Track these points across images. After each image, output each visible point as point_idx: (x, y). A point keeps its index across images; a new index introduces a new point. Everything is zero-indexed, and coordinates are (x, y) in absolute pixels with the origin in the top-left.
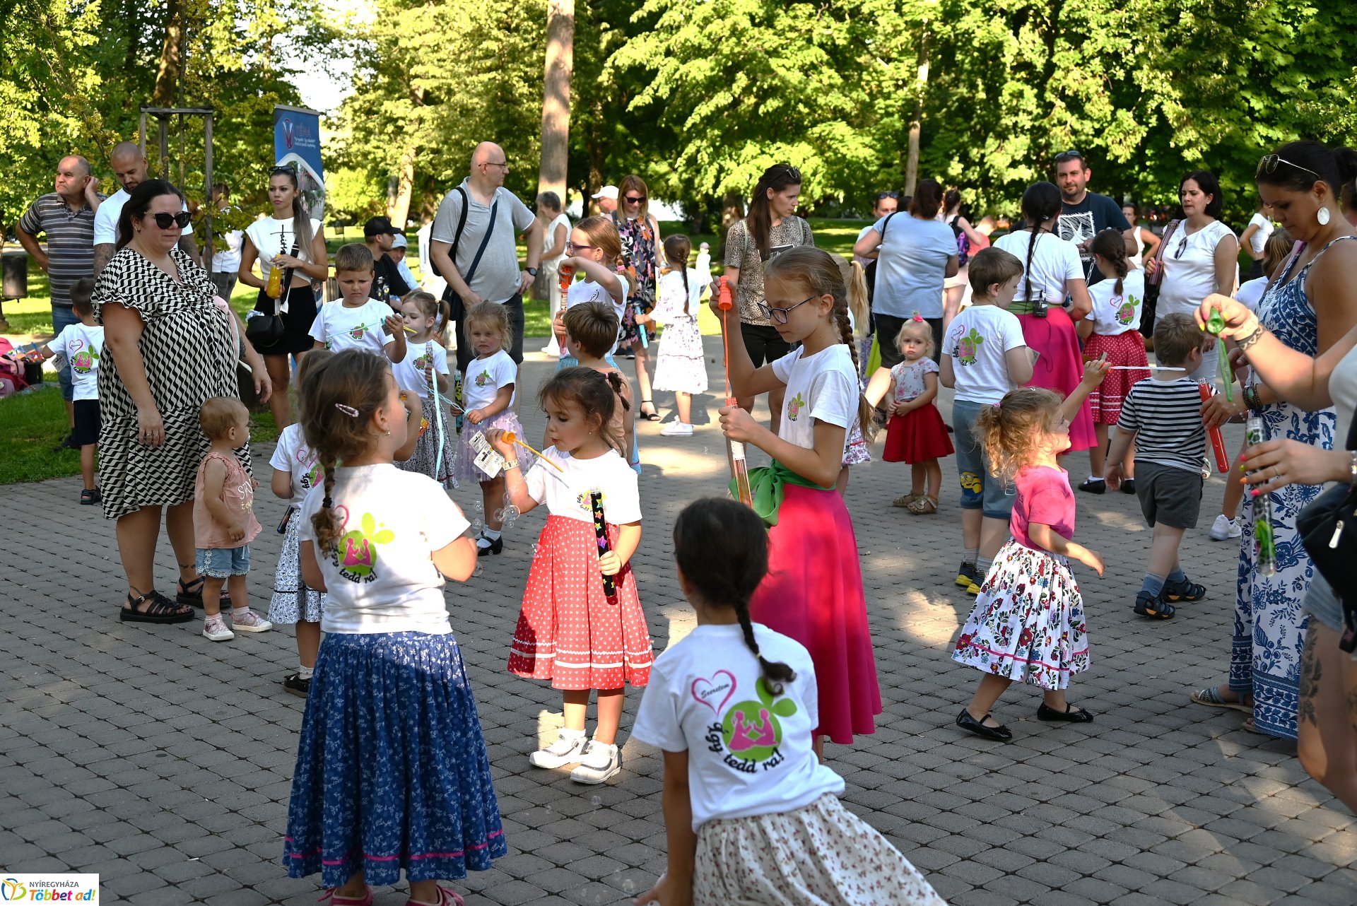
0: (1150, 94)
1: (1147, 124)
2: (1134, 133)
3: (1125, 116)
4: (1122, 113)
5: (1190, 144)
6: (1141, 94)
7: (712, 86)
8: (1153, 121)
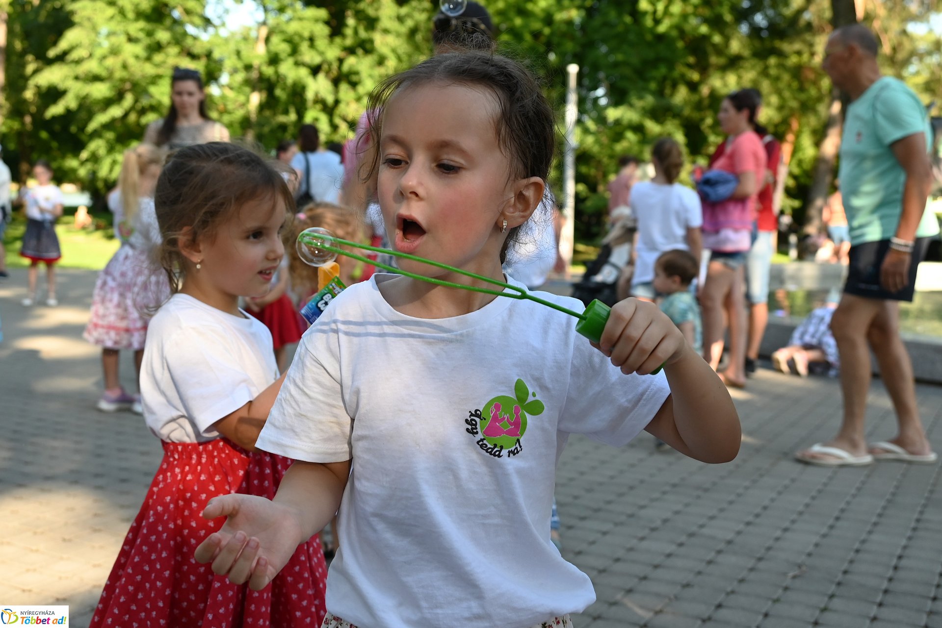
7: (108, 103)
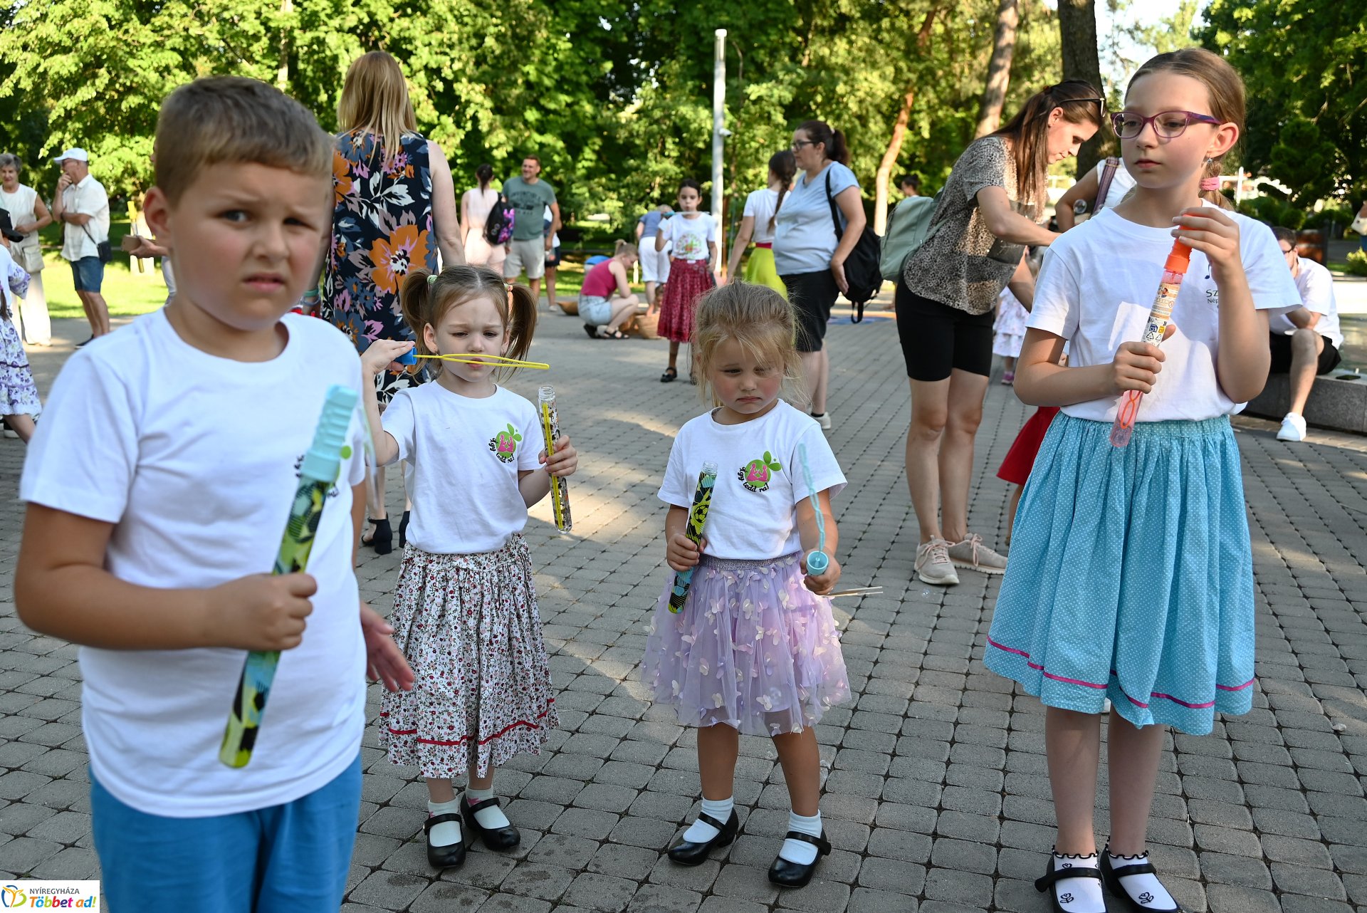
0: (468, 102)
1: (464, 128)
2: (454, 135)
3: (448, 121)
4: (444, 118)
5: (500, 145)
6: (460, 103)
8: (469, 126)
